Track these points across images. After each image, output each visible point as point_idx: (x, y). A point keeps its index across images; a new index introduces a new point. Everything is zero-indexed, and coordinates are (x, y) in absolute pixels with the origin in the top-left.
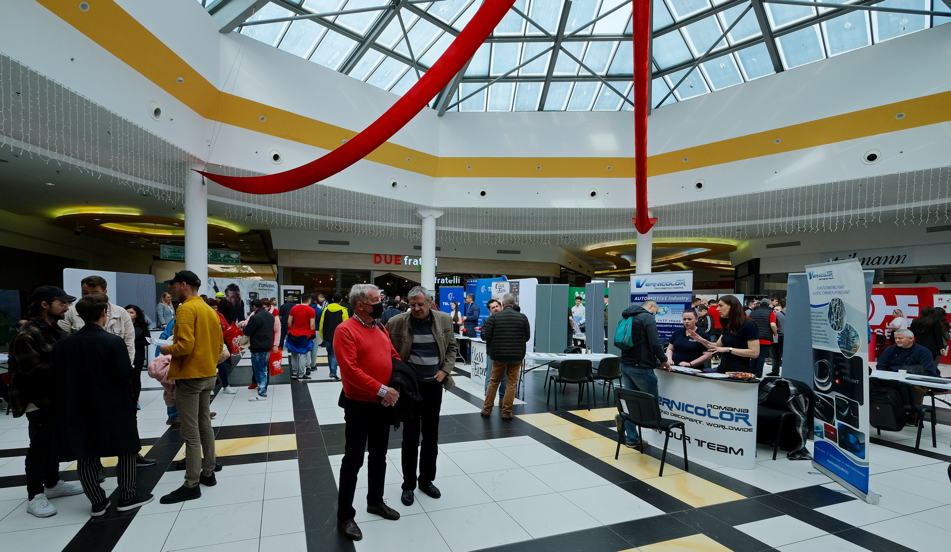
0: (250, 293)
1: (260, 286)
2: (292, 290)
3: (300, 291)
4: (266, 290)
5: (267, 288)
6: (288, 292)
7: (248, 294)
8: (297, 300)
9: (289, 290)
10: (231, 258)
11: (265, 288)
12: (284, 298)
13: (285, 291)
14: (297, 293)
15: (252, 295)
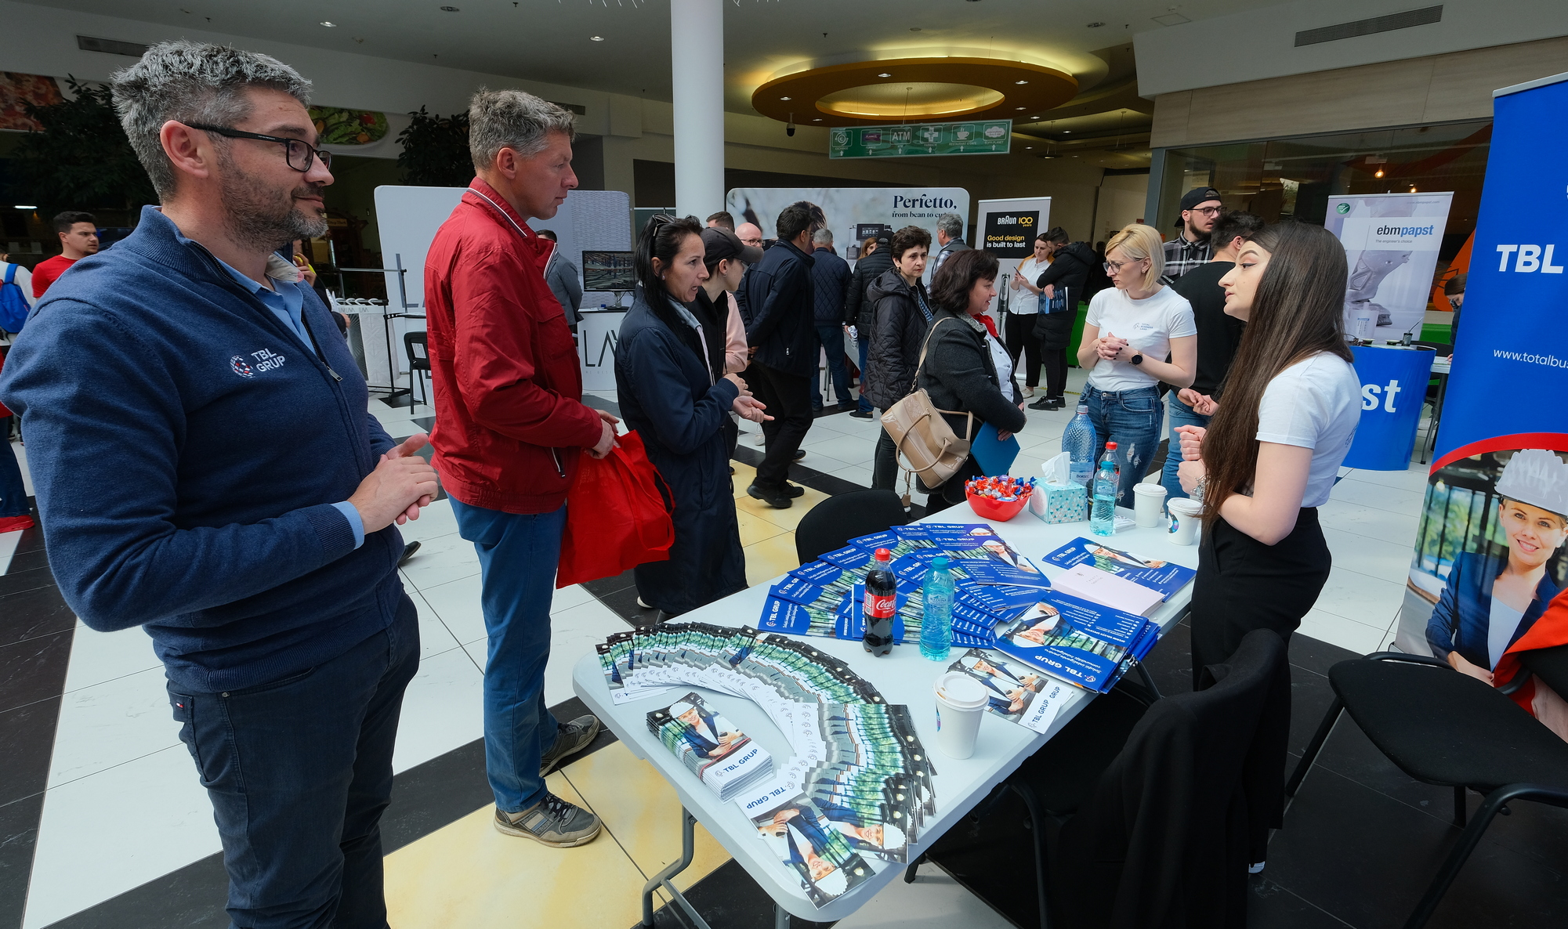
0: (860, 227)
1: (900, 204)
2: (1012, 215)
3: (1035, 215)
4: (921, 215)
5: (924, 210)
6: (1001, 221)
7: (854, 232)
8: (1023, 245)
9: (1003, 215)
10: (987, 138)
11: (917, 209)
12: (986, 241)
13: (992, 217)
14: (1027, 222)
15: (865, 232)
